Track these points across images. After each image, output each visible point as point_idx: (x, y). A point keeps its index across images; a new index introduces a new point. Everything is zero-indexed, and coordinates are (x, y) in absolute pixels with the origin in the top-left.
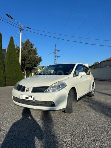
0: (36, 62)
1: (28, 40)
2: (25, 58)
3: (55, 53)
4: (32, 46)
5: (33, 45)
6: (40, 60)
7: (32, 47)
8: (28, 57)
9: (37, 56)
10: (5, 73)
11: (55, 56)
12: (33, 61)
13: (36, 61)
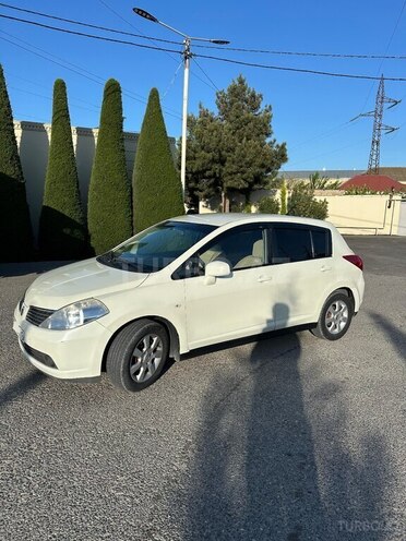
0: (263, 166)
1: (241, 82)
2: (224, 153)
3: (378, 115)
4: (254, 101)
5: (261, 96)
6: (282, 156)
7: (255, 108)
8: (233, 150)
9: (268, 140)
10: (132, 216)
11: (377, 128)
12: (249, 164)
13: (259, 161)
